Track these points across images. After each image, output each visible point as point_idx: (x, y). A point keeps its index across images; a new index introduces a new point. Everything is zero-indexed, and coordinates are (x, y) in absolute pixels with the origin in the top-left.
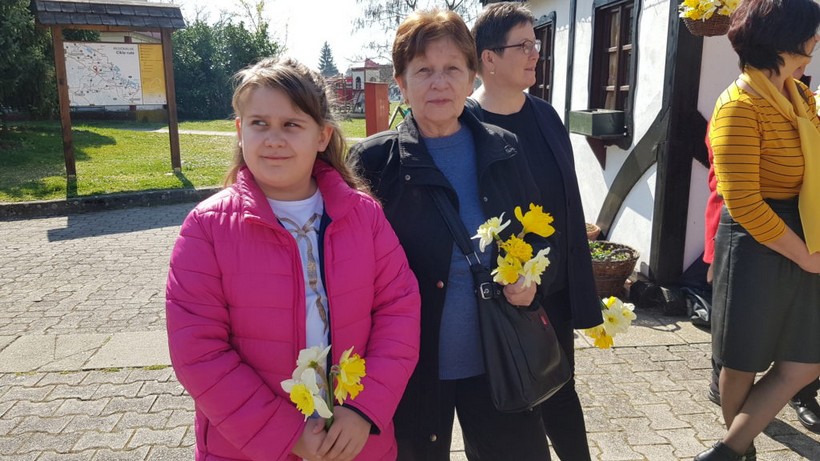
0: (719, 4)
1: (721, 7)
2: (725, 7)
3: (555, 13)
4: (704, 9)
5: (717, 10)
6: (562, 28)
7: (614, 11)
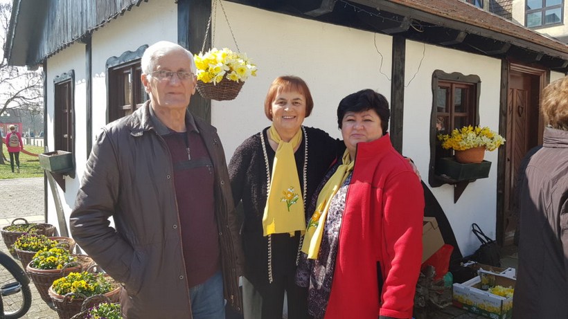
0: (228, 70)
1: (230, 72)
2: (233, 73)
3: (73, 71)
4: (215, 72)
5: (225, 75)
6: (80, 82)
7: (126, 72)
